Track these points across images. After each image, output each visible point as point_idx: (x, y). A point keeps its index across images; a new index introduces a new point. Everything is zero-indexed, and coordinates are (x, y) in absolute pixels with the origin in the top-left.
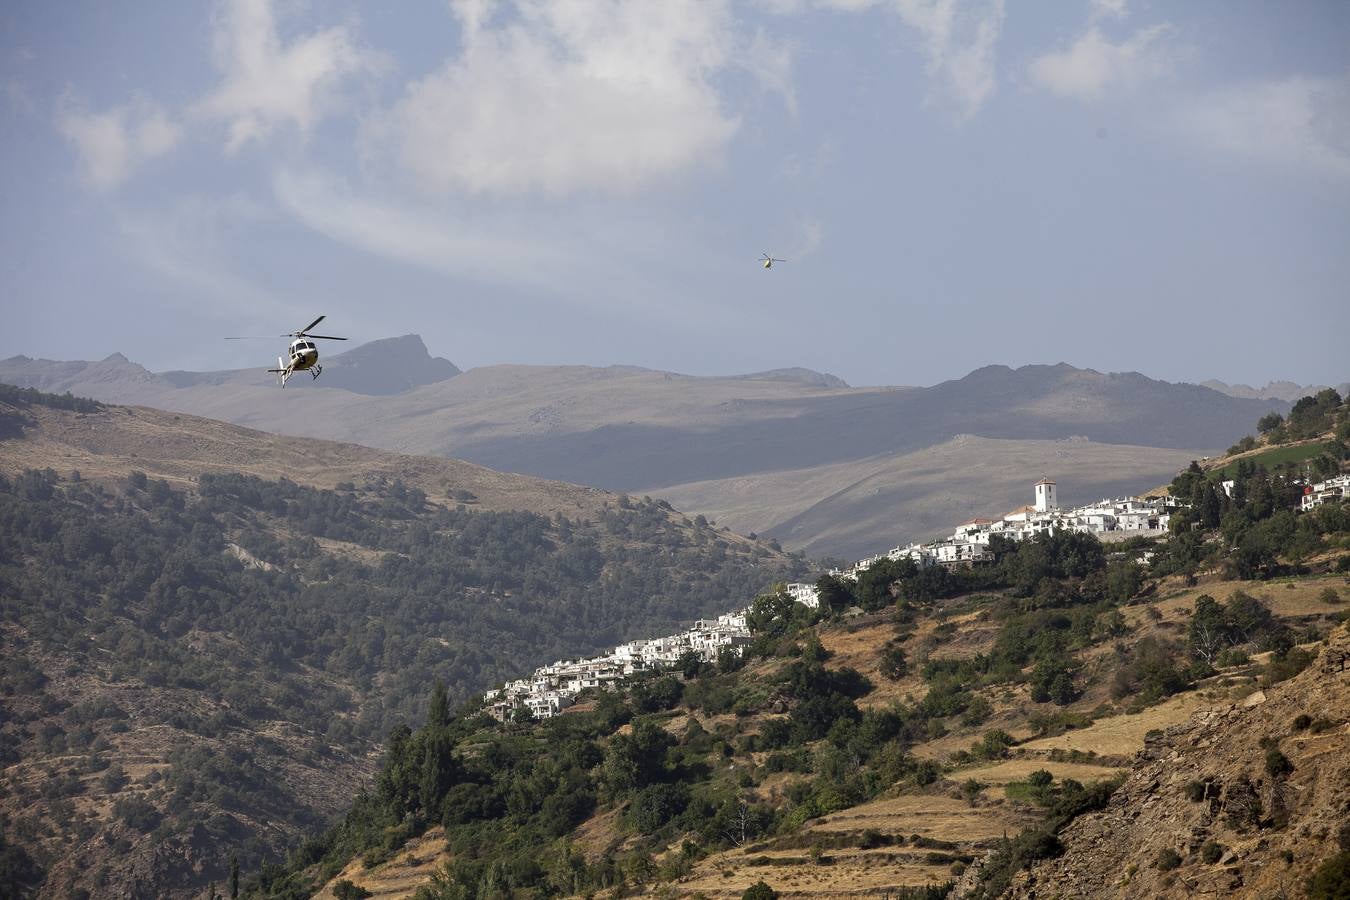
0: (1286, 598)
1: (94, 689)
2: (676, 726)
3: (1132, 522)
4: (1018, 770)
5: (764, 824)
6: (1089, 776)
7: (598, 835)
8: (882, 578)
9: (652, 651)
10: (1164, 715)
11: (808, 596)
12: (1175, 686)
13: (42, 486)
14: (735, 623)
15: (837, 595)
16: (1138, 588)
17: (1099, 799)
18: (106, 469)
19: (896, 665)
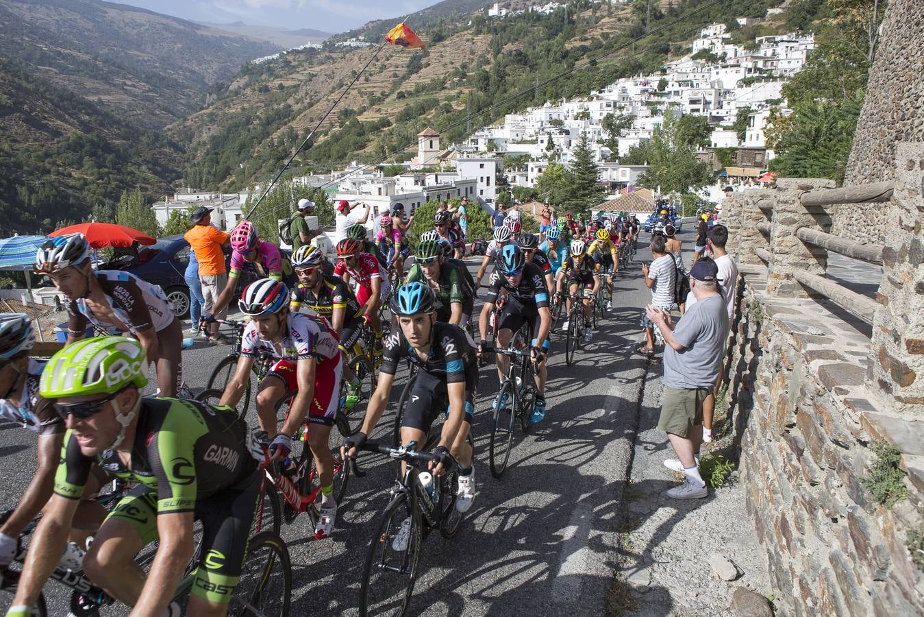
0: (334, 55)
1: (209, 58)
2: (271, 66)
3: (318, 46)
4: (307, 72)
5: (281, 76)
6: (314, 73)
7: (264, 77)
8: (293, 51)
9: (269, 57)
10: (322, 67)
11: (285, 52)
12: (323, 64)
13: (202, 36)
14: (278, 55)
15: (288, 52)
16: (319, 53)
17: (316, 76)
18: (209, 34)
19: (294, 60)
